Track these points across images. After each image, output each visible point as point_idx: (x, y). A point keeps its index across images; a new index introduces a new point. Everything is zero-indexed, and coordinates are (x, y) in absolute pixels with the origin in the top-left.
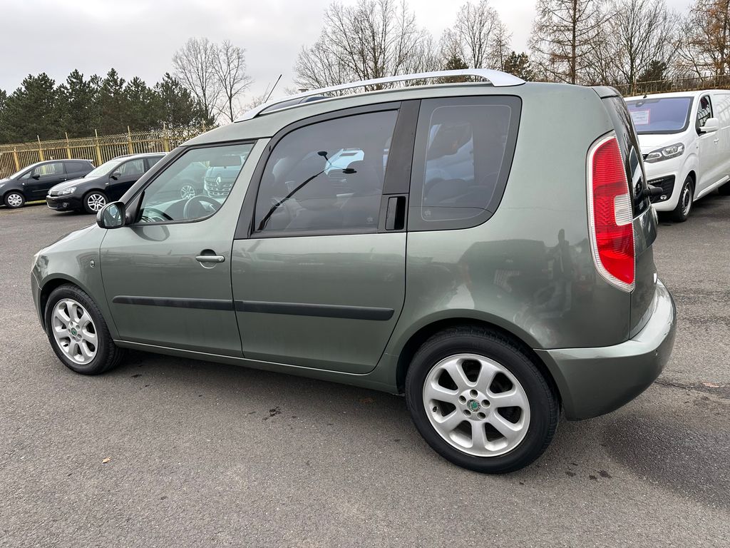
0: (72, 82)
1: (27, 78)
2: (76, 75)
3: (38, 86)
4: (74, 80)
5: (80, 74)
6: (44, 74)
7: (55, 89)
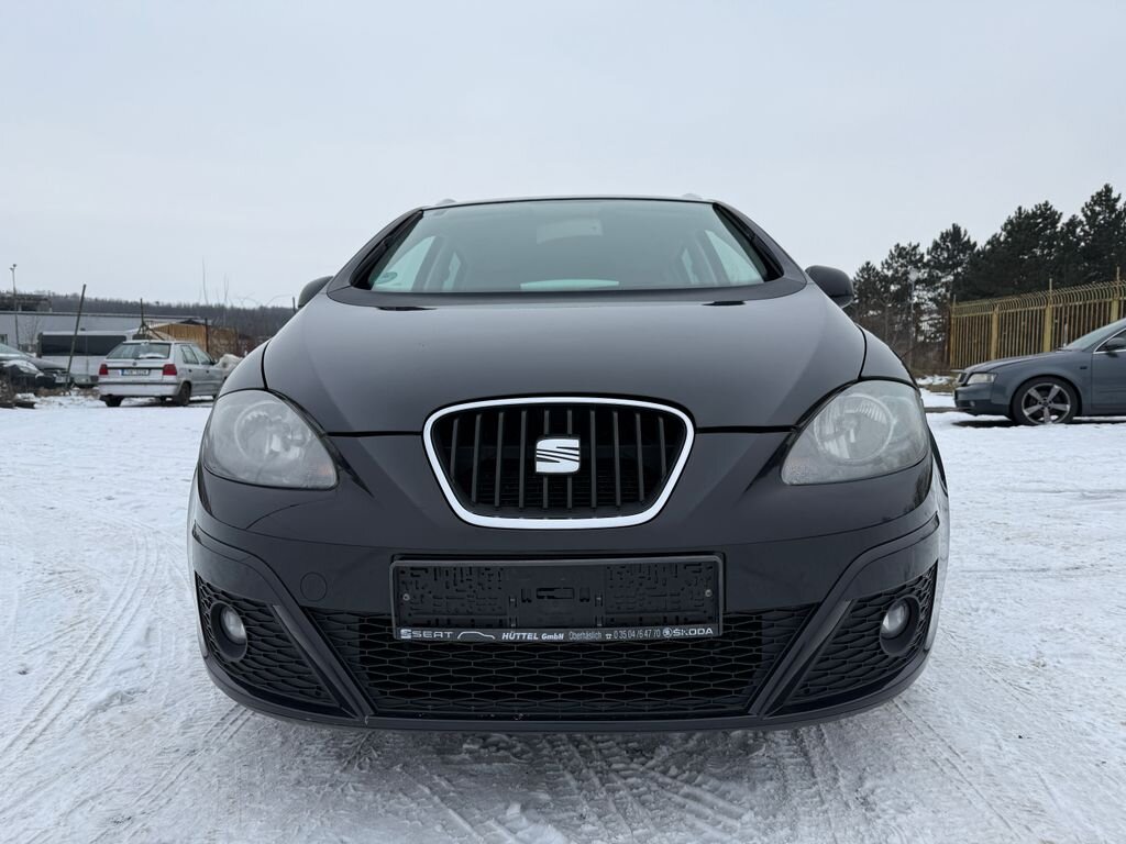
0: (1093, 211)
1: (1013, 215)
2: (1105, 198)
3: (1031, 228)
4: (1097, 208)
5: (1114, 195)
6: (1046, 204)
7: (1059, 229)
